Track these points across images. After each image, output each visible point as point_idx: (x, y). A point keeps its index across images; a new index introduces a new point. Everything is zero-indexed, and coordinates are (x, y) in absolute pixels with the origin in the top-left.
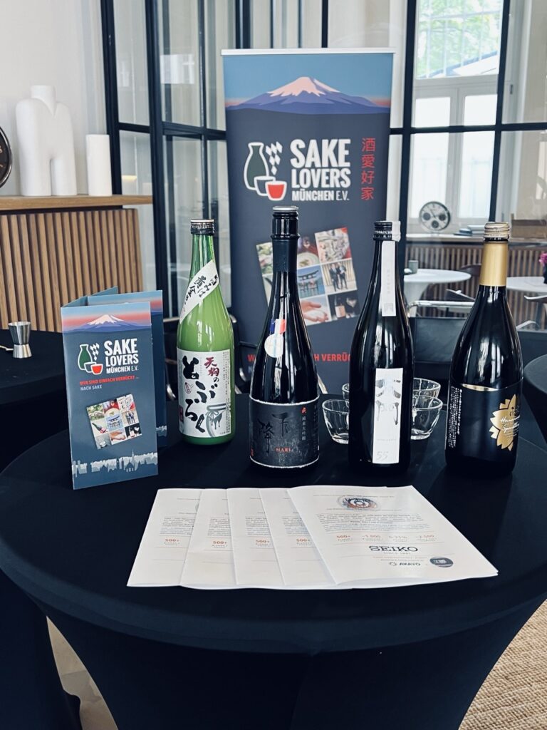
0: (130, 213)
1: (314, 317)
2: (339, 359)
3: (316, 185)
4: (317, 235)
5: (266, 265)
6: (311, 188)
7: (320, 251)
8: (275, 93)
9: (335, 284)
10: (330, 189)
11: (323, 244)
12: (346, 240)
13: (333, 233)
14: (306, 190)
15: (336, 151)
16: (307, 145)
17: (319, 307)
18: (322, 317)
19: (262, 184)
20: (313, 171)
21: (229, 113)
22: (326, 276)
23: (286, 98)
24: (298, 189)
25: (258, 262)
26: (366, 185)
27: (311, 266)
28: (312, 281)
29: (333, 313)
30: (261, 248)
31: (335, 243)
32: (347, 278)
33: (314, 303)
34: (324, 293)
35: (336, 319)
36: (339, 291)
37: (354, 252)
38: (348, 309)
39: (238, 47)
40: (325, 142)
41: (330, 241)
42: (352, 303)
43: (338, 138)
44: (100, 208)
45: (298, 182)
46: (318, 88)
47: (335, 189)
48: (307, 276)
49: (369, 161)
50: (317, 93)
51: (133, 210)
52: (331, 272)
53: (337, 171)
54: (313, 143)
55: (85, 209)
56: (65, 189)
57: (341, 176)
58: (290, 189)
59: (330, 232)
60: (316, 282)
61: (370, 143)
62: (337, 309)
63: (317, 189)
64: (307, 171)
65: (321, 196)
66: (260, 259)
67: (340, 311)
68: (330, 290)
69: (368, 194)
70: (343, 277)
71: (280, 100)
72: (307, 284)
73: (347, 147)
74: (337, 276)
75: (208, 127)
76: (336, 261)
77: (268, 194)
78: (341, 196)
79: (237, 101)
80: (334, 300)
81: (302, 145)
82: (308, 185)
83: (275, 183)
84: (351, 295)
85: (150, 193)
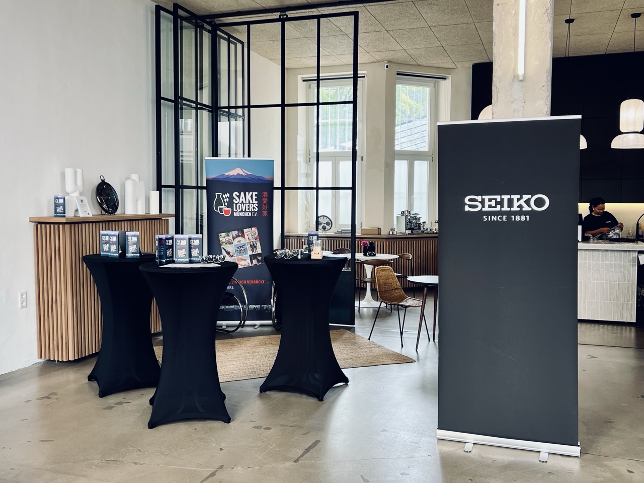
0: (166, 221)
1: (243, 264)
2: (254, 282)
3: (244, 210)
4: (244, 230)
5: (222, 242)
6: (242, 211)
7: (246, 237)
8: (227, 174)
9: (252, 250)
10: (249, 212)
11: (247, 234)
12: (257, 232)
13: (251, 230)
14: (240, 212)
15: (252, 197)
16: (240, 194)
17: (246, 260)
18: (247, 264)
19: (221, 209)
20: (242, 204)
21: (208, 181)
22: (248, 247)
23: (231, 176)
24: (236, 212)
25: (220, 241)
26: (264, 210)
27: (242, 242)
28: (242, 249)
29: (252, 262)
30: (220, 235)
31: (252, 234)
32: (257, 248)
33: (243, 258)
34: (248, 254)
35: (253, 265)
36: (254, 253)
37: (260, 237)
38: (258, 261)
39: (213, 156)
40: (247, 193)
41: (250, 233)
42: (260, 258)
43: (253, 192)
44: (155, 219)
45: (236, 209)
46: (244, 172)
47: (251, 212)
48: (240, 247)
49: (265, 201)
50: (244, 174)
51: (167, 219)
52: (251, 245)
53: (252, 205)
54: (242, 194)
55: (149, 219)
56: (141, 212)
57: (254, 207)
58: (233, 211)
59: (250, 229)
60: (244, 250)
61: (265, 194)
62: (253, 261)
63: (244, 212)
64: (240, 205)
65: (246, 214)
66: (220, 240)
67: (255, 262)
68: (250, 253)
69: (265, 214)
70: (256, 247)
71: (229, 177)
72: (240, 250)
73: (256, 195)
74: (253, 247)
75: (199, 185)
76: (253, 240)
77: (223, 213)
78: (254, 215)
79: (211, 176)
80: (252, 257)
81: (238, 194)
82: (240, 210)
83: (226, 209)
84: (259, 255)
85: (174, 213)
